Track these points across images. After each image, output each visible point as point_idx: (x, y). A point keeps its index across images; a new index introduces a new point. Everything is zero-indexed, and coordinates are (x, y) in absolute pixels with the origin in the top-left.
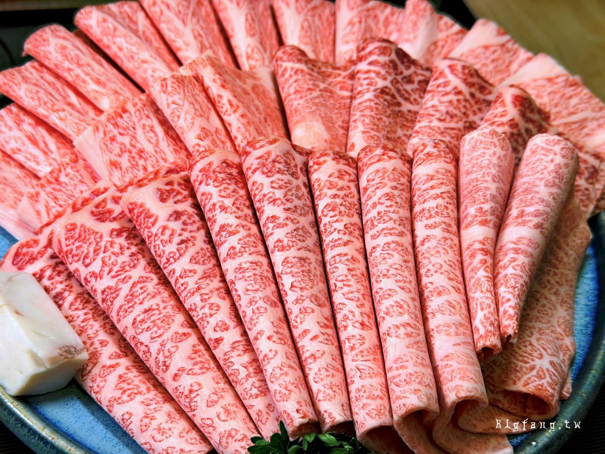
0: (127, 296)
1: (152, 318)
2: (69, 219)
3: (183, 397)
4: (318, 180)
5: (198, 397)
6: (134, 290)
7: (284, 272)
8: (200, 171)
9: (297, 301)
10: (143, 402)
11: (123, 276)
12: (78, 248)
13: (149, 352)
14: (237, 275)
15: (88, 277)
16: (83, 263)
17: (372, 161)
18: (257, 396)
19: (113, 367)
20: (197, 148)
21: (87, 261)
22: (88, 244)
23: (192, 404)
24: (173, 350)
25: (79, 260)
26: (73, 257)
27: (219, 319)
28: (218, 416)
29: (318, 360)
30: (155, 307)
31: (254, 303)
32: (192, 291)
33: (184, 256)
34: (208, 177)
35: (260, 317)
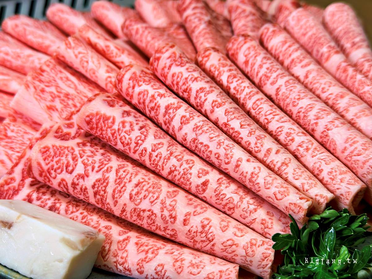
0: (116, 180)
1: (145, 188)
2: (40, 145)
3: (199, 234)
4: (212, 65)
5: (212, 228)
6: (119, 174)
7: (229, 119)
8: (130, 80)
9: (250, 133)
10: (166, 253)
11: (105, 168)
12: (57, 162)
13: (153, 213)
14: (197, 132)
15: (75, 180)
16: (67, 171)
17: (241, 44)
18: (255, 210)
19: (126, 240)
20: (109, 79)
21: (70, 168)
22: (65, 156)
23: (209, 236)
24: (173, 203)
25: (62, 171)
26: (55, 171)
27: (198, 168)
28: (235, 235)
29: (289, 165)
30: (141, 180)
31: (222, 144)
32: (167, 157)
33: (149, 136)
34: (138, 82)
35: (233, 150)
